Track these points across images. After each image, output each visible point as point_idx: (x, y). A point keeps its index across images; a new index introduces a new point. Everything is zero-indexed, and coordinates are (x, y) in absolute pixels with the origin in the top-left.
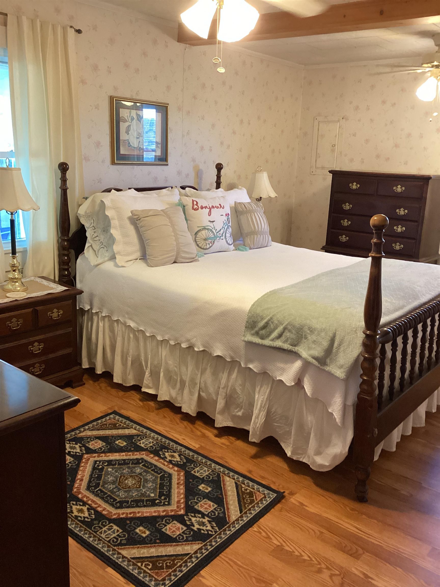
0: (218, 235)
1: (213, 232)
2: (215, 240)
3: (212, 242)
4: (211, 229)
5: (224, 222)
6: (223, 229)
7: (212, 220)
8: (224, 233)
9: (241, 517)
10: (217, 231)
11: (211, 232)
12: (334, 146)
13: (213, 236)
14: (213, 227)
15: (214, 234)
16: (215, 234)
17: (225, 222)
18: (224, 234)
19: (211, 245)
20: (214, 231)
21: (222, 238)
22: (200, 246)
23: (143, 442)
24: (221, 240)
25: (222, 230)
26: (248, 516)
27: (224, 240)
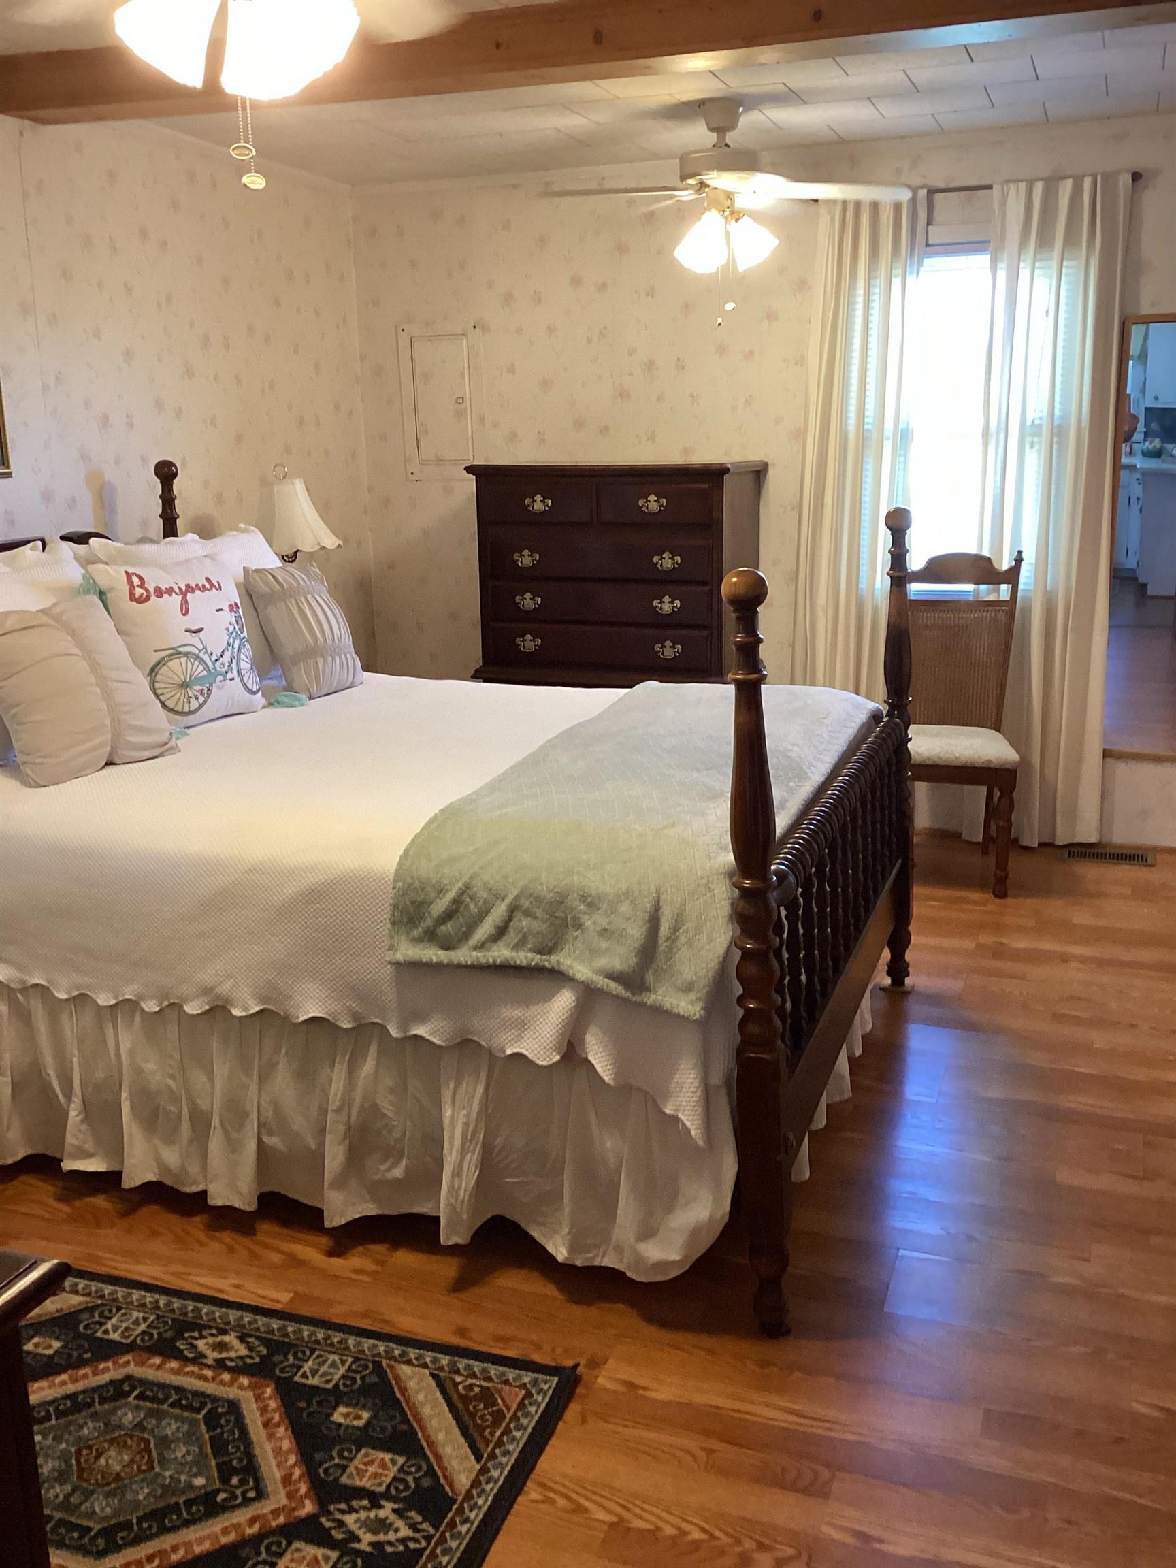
0: (218, 669)
1: (202, 661)
2: (211, 685)
3: (205, 691)
4: (197, 652)
5: (228, 629)
6: (230, 648)
7: (194, 628)
8: (235, 662)
9: (484, 1470)
10: (214, 658)
11: (197, 663)
12: (460, 400)
13: (205, 673)
14: (201, 647)
15: (207, 668)
16: (211, 665)
17: (231, 629)
18: (234, 665)
19: (201, 699)
20: (206, 658)
21: (230, 675)
22: (171, 707)
23: (113, 1326)
24: (228, 681)
25: (226, 653)
26: (500, 1464)
27: (237, 680)
